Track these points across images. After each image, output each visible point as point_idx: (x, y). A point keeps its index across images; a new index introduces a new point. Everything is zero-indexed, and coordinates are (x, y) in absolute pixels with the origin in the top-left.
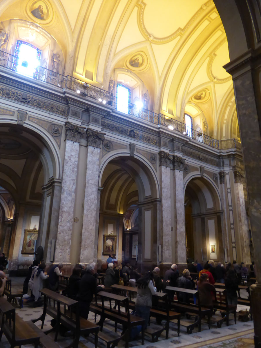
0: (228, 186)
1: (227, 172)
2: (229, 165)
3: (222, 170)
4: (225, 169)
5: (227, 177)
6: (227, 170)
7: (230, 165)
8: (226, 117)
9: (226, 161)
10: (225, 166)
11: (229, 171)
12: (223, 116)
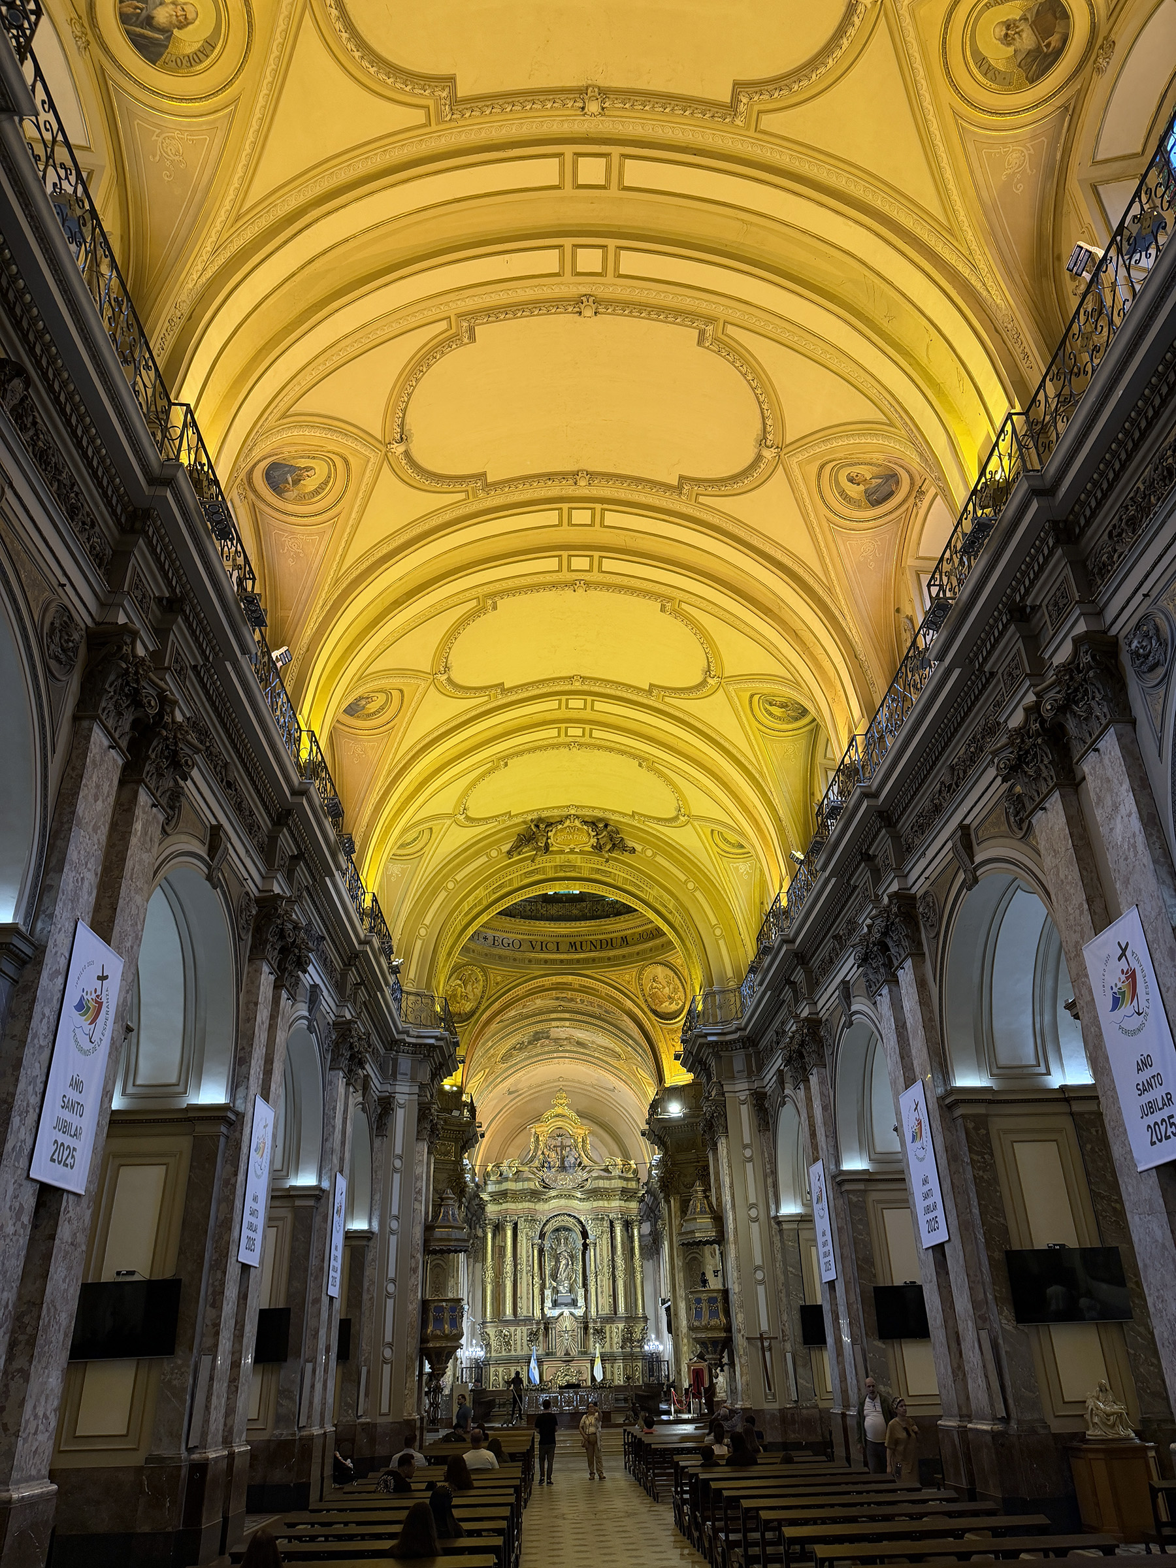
0: (398, 1151)
1: (401, 1099)
2: (409, 1077)
3: (389, 1088)
4: (398, 1089)
5: (400, 1114)
6: (404, 1093)
7: (413, 1079)
8: (427, 921)
9: (405, 1063)
10: (399, 1077)
11: (407, 1097)
12: (423, 913)
